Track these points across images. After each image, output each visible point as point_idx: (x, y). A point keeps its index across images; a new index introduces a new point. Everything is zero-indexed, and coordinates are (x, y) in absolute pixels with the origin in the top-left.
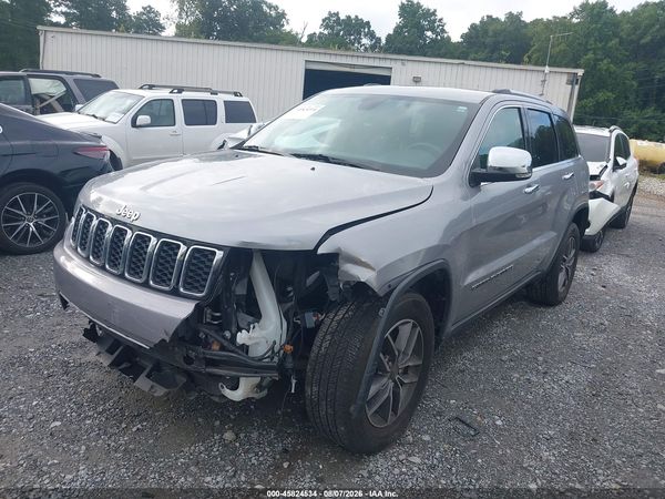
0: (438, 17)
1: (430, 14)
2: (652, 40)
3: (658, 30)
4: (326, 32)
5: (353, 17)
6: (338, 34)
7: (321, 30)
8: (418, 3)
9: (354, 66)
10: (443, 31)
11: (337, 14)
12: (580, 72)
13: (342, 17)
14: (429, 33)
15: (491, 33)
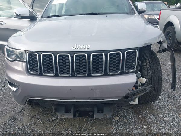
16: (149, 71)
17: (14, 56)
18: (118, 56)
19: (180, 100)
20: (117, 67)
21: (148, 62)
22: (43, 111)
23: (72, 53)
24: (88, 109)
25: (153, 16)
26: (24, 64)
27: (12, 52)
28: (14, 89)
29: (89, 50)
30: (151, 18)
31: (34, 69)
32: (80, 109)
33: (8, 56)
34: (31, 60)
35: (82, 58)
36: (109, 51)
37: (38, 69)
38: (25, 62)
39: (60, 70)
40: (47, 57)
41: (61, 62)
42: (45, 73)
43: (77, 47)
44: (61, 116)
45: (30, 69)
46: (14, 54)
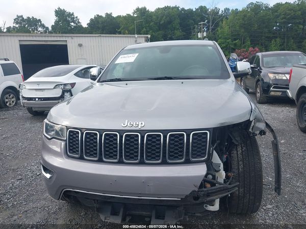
0: (75, 16)
1: (71, 15)
2: (164, 22)
3: (166, 18)
4: (17, 26)
5: (31, 17)
6: (24, 26)
7: (15, 25)
8: (64, 10)
9: (47, 41)
10: (79, 22)
11: (22, 16)
12: (149, 36)
13: (25, 18)
14: (72, 24)
15: (100, 23)
16: (241, 163)
17: (53, 132)
18: (182, 138)
19: (304, 215)
20: (180, 154)
21: (239, 149)
22: (86, 214)
23: (121, 132)
24: (144, 213)
25: (283, 75)
26: (63, 143)
27: (52, 127)
28: (48, 176)
29: (142, 129)
30: (280, 78)
31: (75, 150)
32: (134, 212)
33: (47, 132)
34: (71, 139)
35: (133, 138)
36: (168, 131)
37: (78, 151)
38: (64, 140)
39: (104, 153)
40: (91, 136)
41: (108, 143)
42: (86, 156)
43: (129, 124)
44: (105, 219)
45: (70, 150)
46: (53, 131)
